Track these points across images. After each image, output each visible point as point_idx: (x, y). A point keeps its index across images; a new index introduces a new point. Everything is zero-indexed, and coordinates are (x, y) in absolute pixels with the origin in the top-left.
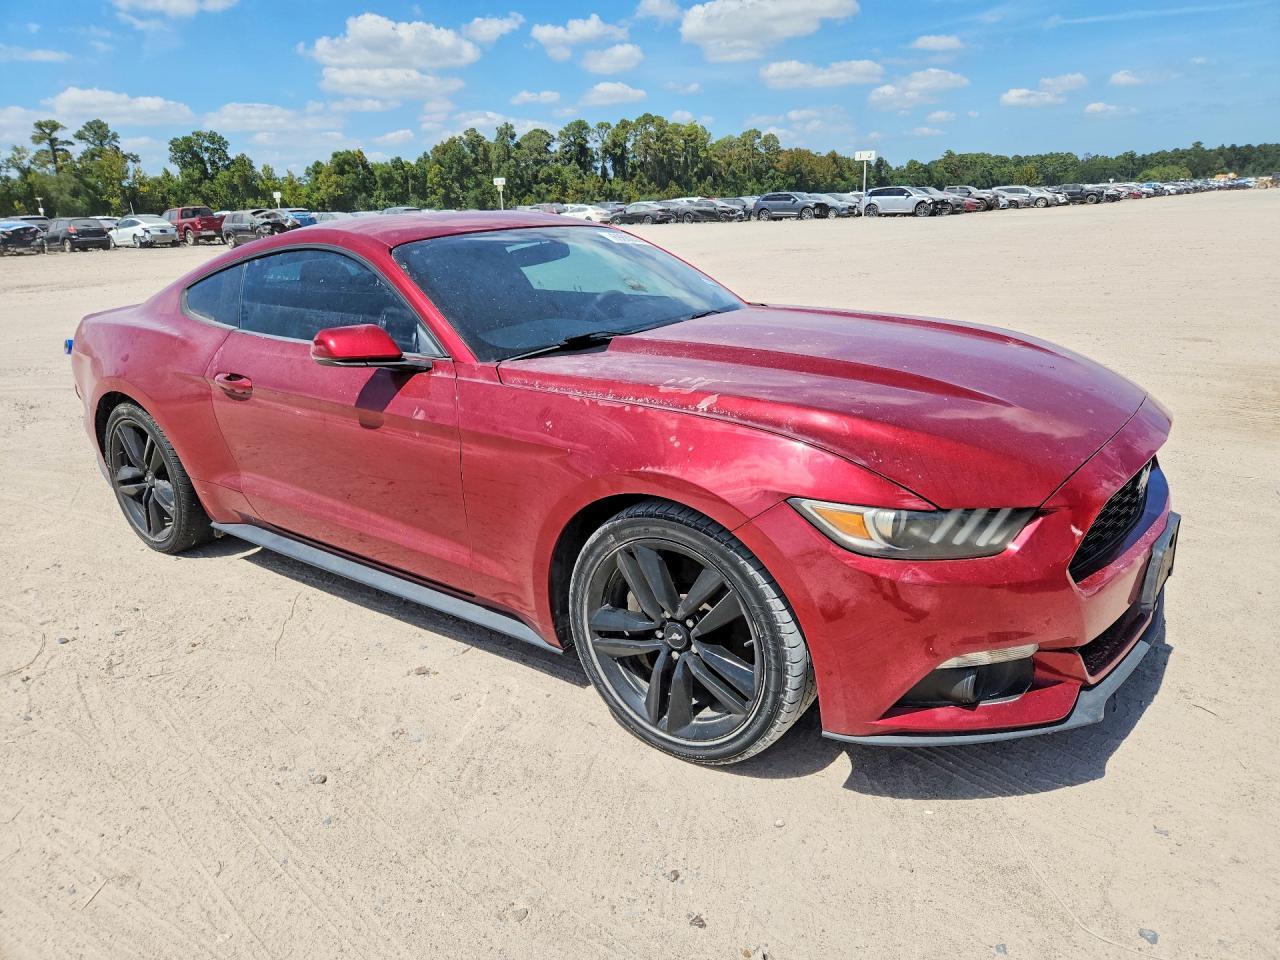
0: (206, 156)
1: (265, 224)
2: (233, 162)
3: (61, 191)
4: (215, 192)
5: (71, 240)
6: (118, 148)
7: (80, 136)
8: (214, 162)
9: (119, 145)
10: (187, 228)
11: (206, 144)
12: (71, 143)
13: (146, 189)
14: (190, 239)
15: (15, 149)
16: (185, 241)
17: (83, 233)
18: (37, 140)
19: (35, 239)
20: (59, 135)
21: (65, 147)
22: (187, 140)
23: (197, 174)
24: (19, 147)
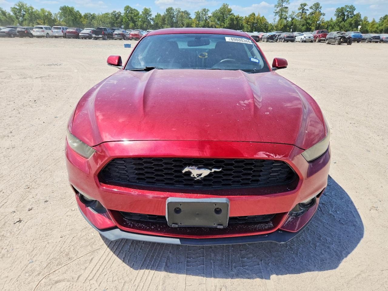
0: (346, 13)
1: (339, 36)
2: (354, 15)
3: (300, 25)
4: (344, 26)
5: (284, 39)
6: (320, 11)
7: (311, 8)
8: (348, 15)
9: (321, 11)
10: (317, 37)
11: (348, 9)
12: (308, 10)
13: (324, 24)
14: (317, 41)
15: (293, 12)
16: (315, 41)
17: (288, 37)
18: (299, 9)
19: (275, 38)
20: (306, 8)
21: (306, 11)
22: (342, 8)
23: (341, 20)
24: (294, 11)
